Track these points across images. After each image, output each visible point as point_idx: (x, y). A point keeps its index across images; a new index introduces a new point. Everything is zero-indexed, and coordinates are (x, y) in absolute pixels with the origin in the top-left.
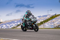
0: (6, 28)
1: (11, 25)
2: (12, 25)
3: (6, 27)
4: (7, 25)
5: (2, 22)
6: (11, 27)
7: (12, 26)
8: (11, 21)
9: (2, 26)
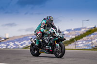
0: (14, 48)
1: (22, 43)
2: (25, 43)
3: (14, 46)
4: (17, 43)
5: (8, 38)
6: (22, 47)
7: (24, 45)
8: (22, 37)
9: (8, 45)
